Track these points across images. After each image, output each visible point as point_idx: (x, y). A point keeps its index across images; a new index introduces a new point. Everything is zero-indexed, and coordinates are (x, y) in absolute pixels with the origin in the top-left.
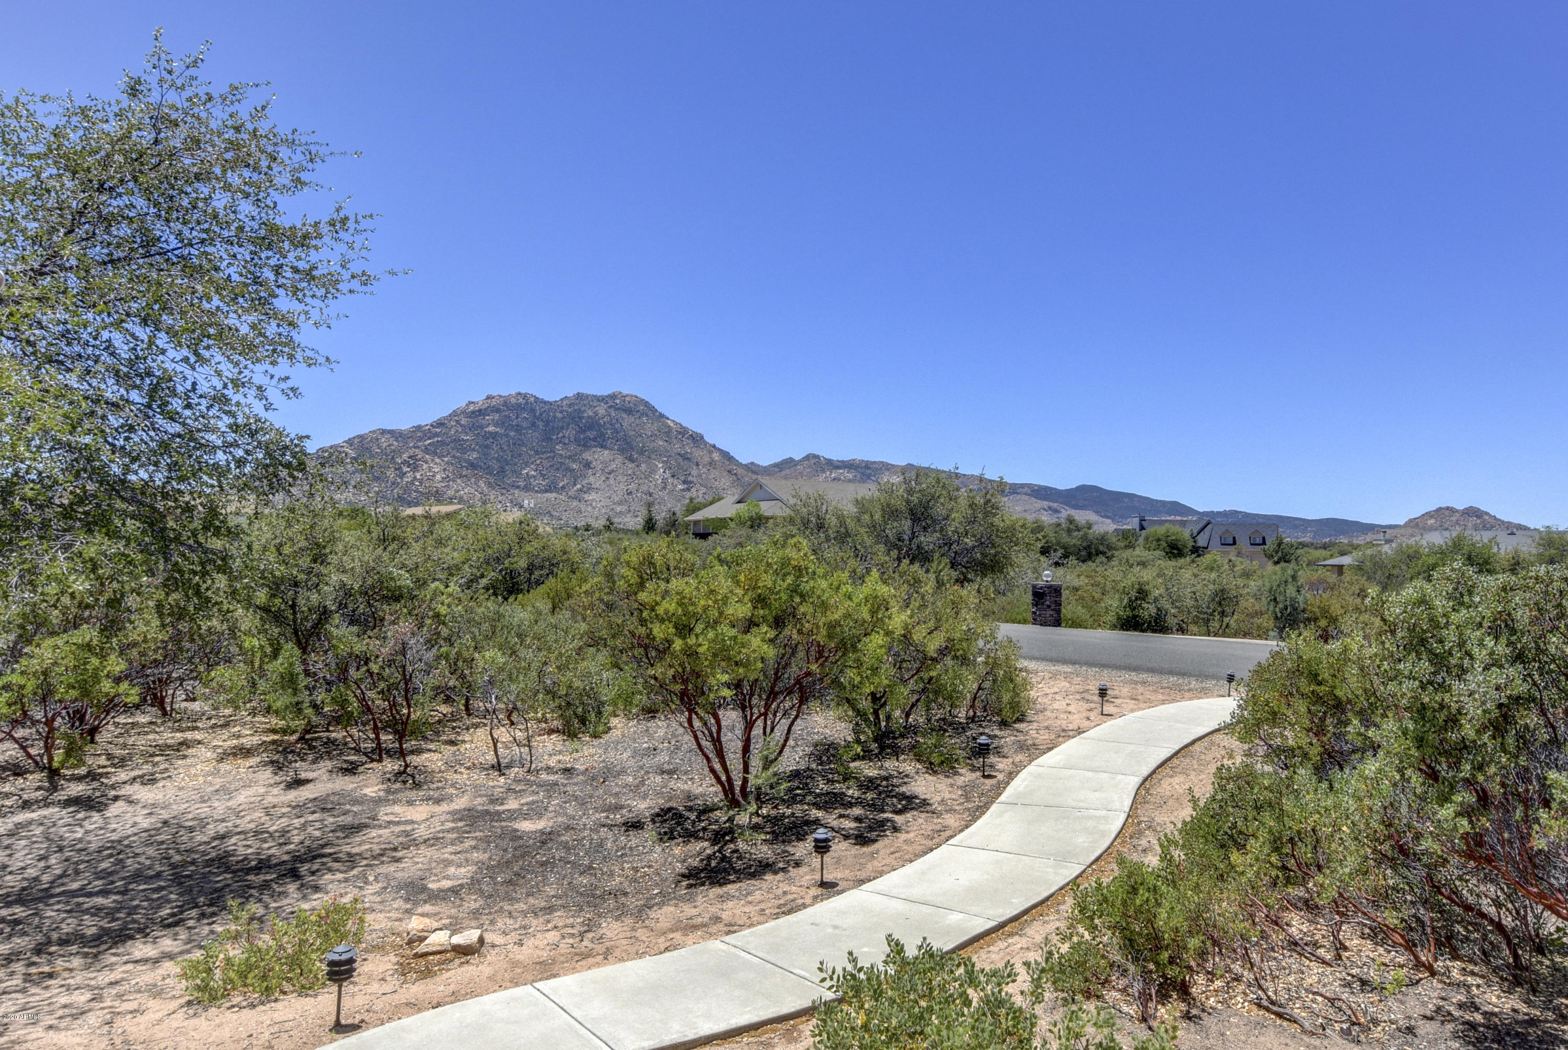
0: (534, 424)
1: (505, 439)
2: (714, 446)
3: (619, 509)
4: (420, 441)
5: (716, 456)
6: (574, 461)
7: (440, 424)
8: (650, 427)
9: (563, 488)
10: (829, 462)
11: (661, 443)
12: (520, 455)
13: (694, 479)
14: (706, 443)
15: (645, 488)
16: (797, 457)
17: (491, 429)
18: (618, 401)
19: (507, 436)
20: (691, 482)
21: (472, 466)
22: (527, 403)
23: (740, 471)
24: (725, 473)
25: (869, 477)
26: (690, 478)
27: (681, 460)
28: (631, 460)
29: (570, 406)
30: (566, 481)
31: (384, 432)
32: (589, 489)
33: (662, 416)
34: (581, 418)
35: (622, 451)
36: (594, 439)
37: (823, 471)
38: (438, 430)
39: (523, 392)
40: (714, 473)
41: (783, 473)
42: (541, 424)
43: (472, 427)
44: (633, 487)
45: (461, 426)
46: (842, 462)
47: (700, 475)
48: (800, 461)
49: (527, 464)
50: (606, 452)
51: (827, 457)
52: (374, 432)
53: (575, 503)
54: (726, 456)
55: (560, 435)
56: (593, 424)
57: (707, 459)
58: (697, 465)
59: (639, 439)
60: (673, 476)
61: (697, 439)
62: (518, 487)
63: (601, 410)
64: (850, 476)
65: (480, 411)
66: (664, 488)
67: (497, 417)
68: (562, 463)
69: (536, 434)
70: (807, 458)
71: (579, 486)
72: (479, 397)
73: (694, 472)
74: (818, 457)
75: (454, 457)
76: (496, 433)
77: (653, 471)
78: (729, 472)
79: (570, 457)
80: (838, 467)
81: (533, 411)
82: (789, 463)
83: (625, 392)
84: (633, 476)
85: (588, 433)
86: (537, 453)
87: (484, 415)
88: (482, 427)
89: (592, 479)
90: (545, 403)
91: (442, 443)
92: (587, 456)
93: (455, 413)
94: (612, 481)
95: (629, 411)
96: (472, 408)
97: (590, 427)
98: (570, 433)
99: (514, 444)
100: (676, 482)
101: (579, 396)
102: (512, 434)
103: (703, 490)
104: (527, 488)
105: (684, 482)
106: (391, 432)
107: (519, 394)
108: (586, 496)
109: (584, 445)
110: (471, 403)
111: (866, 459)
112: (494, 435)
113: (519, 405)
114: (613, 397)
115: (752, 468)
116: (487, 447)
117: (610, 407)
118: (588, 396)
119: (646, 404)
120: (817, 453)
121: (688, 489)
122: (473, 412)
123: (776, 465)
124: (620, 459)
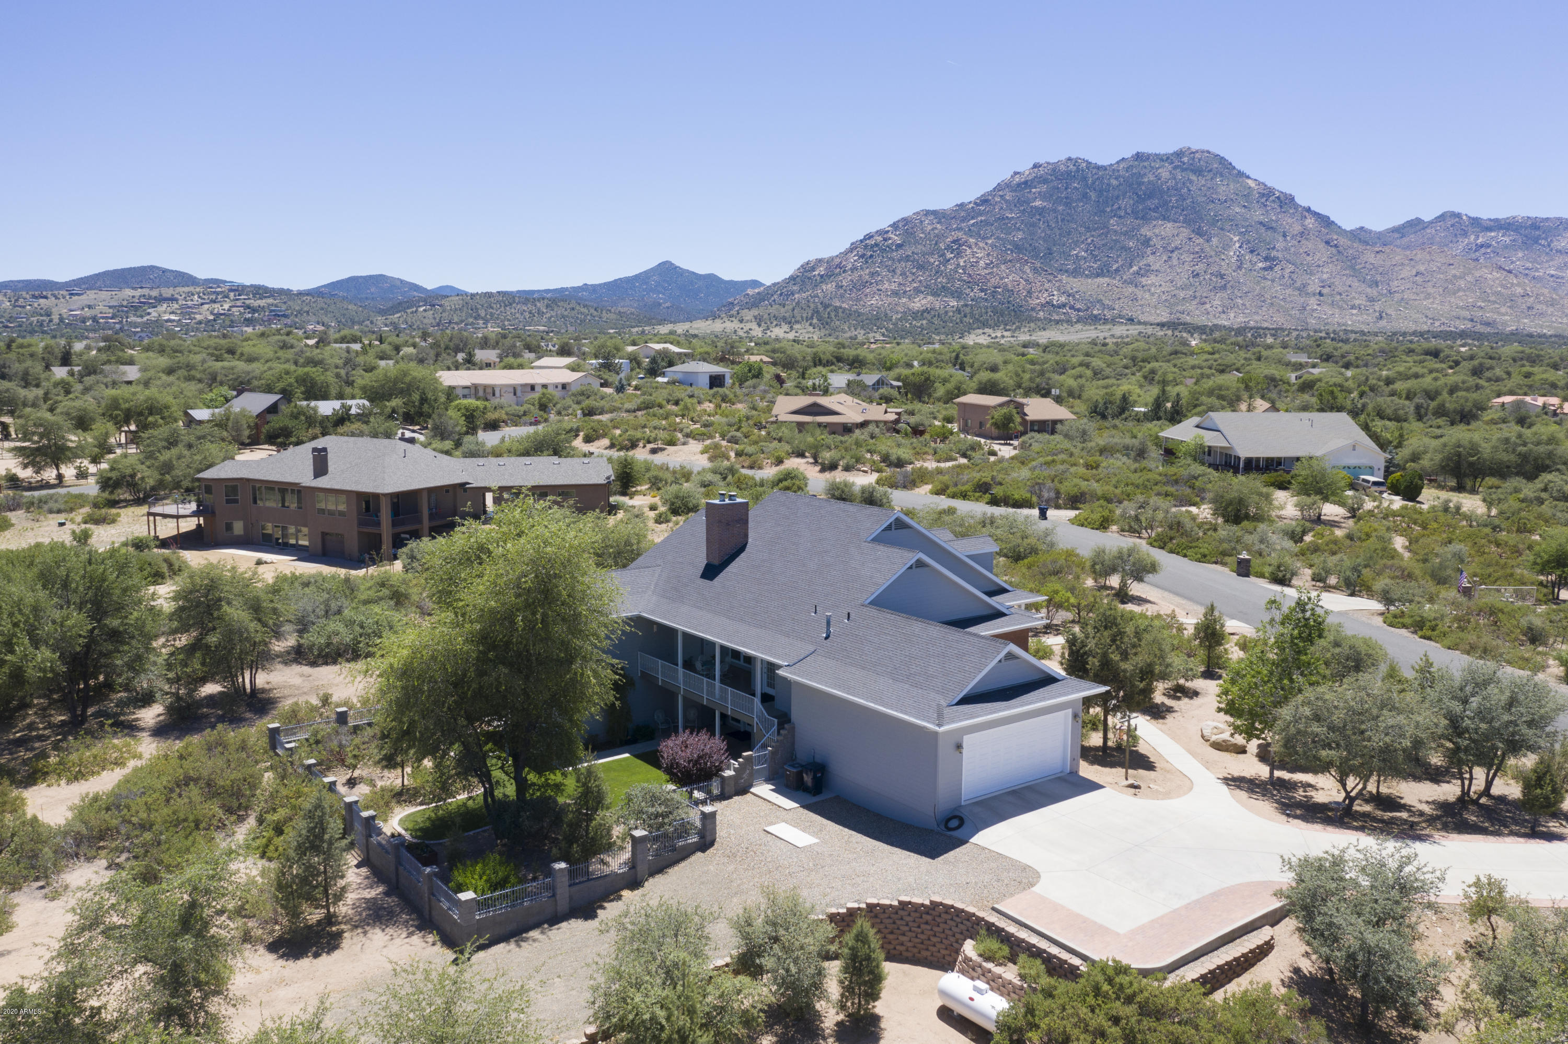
0: (1085, 196)
1: (1053, 215)
2: (1308, 210)
3: (1182, 294)
4: (963, 221)
5: (1310, 222)
6: (1131, 238)
7: (984, 200)
8: (1224, 189)
9: (1117, 270)
10: (1476, 222)
11: (1237, 210)
12: (1069, 233)
13: (1280, 255)
14: (1296, 206)
15: (1215, 269)
16: (1427, 218)
17: (1038, 203)
18: (1185, 159)
19: (1055, 211)
20: (1274, 259)
21: (1018, 248)
22: (1078, 170)
23: (1343, 241)
24: (1322, 246)
25: (1536, 240)
26: (1274, 253)
27: (1263, 230)
28: (1199, 233)
29: (1127, 170)
30: (1120, 263)
31: (928, 213)
32: (1146, 271)
33: (1241, 174)
34: (1140, 184)
35: (1188, 222)
36: (1155, 210)
37: (1465, 234)
38: (982, 208)
39: (1074, 156)
40: (1308, 245)
41: (1405, 240)
42: (1093, 195)
43: (1020, 202)
44: (1200, 267)
45: (1006, 201)
46: (1496, 220)
47: (1287, 249)
48: (1431, 222)
49: (1076, 243)
50: (1169, 225)
51: (1473, 215)
52: (918, 213)
53: (1131, 289)
54: (1325, 221)
55: (1116, 206)
56: (1154, 191)
57: (1297, 228)
58: (1285, 236)
59: (1211, 206)
60: (1252, 252)
61: (1286, 202)
62: (1067, 271)
63: (1165, 173)
64: (1507, 239)
65: (1026, 183)
66: (1240, 267)
67: (1044, 188)
68: (1116, 241)
69: (1088, 207)
70: (1442, 217)
71: (1135, 268)
72: (1025, 167)
73: (1280, 245)
74: (1459, 215)
75: (998, 238)
76: (1043, 208)
77: (1227, 247)
78: (1327, 243)
79: (1126, 233)
80: (1489, 229)
81: (1085, 179)
82: (1415, 225)
83: (1194, 147)
84: (1200, 256)
85: (1149, 203)
86: (1088, 229)
87: (1031, 187)
88: (1027, 202)
89: (1151, 259)
90: (1098, 168)
91: (987, 223)
92: (1146, 231)
93: (999, 188)
94: (1175, 262)
95: (1199, 172)
96: (1017, 179)
97: (1150, 196)
98: (1126, 203)
99: (1063, 220)
100: (1255, 259)
101: (1139, 157)
102: (1061, 208)
103: (1290, 268)
104: (1075, 273)
105: (1266, 259)
106: (934, 213)
107: (1069, 159)
108: (1144, 280)
109: (1143, 218)
110: (1016, 173)
111: (1533, 214)
112: (1041, 211)
113: (1069, 173)
114: (1179, 154)
115: (1361, 236)
116: (1034, 225)
117: (1175, 168)
118: (1149, 155)
119: (1222, 160)
120: (1457, 210)
121: (1271, 268)
122: (1019, 185)
123: (1395, 230)
124: (1185, 232)
